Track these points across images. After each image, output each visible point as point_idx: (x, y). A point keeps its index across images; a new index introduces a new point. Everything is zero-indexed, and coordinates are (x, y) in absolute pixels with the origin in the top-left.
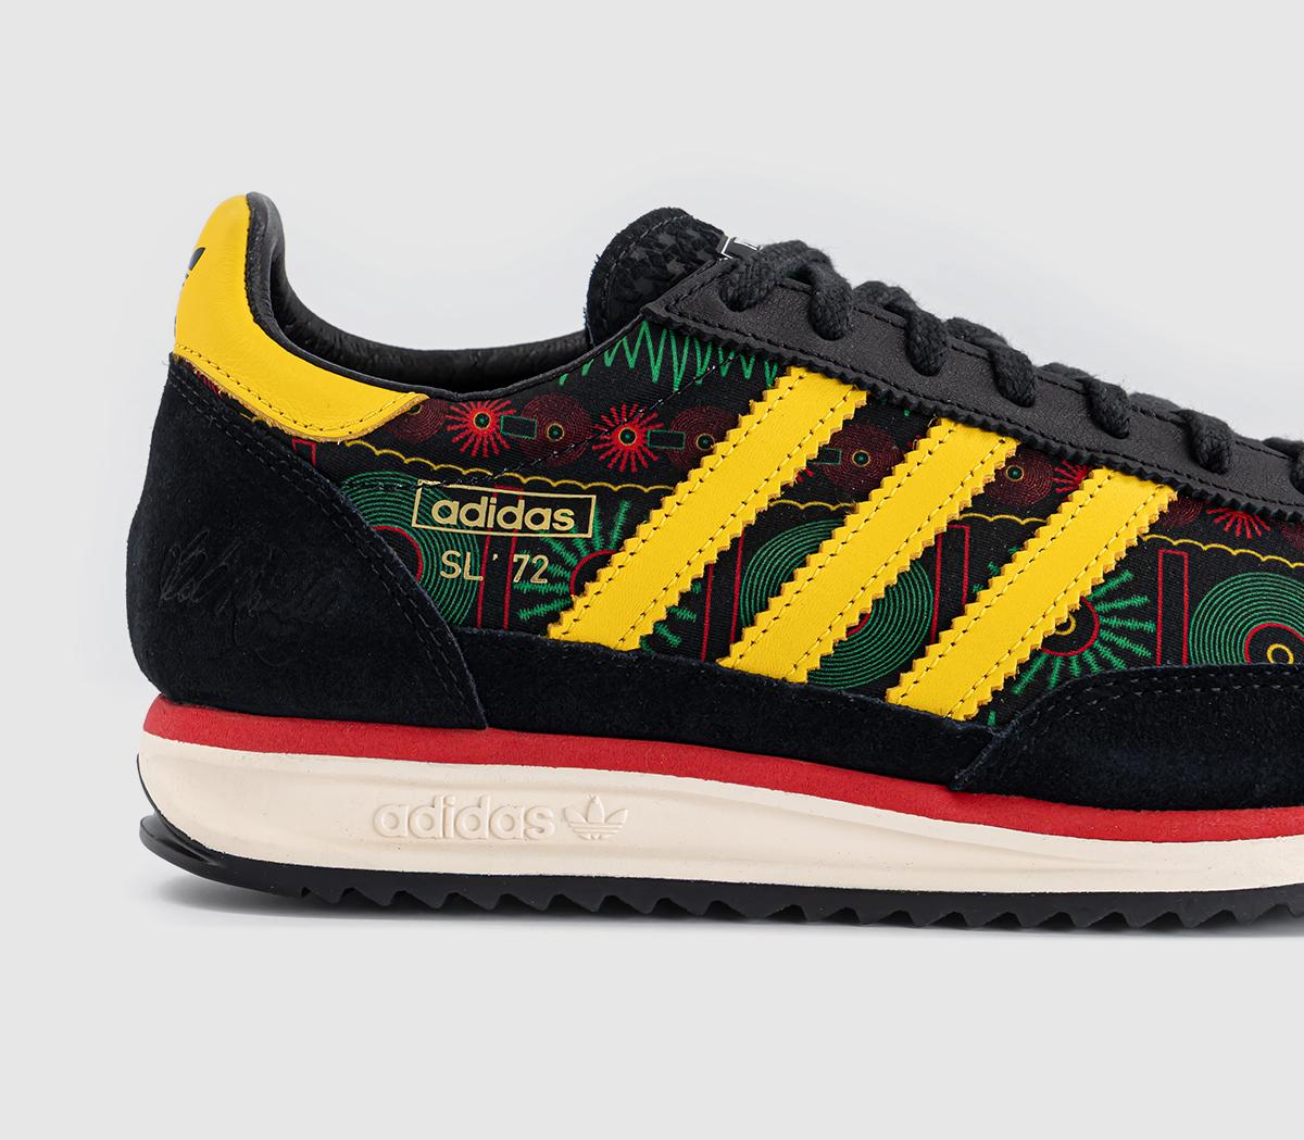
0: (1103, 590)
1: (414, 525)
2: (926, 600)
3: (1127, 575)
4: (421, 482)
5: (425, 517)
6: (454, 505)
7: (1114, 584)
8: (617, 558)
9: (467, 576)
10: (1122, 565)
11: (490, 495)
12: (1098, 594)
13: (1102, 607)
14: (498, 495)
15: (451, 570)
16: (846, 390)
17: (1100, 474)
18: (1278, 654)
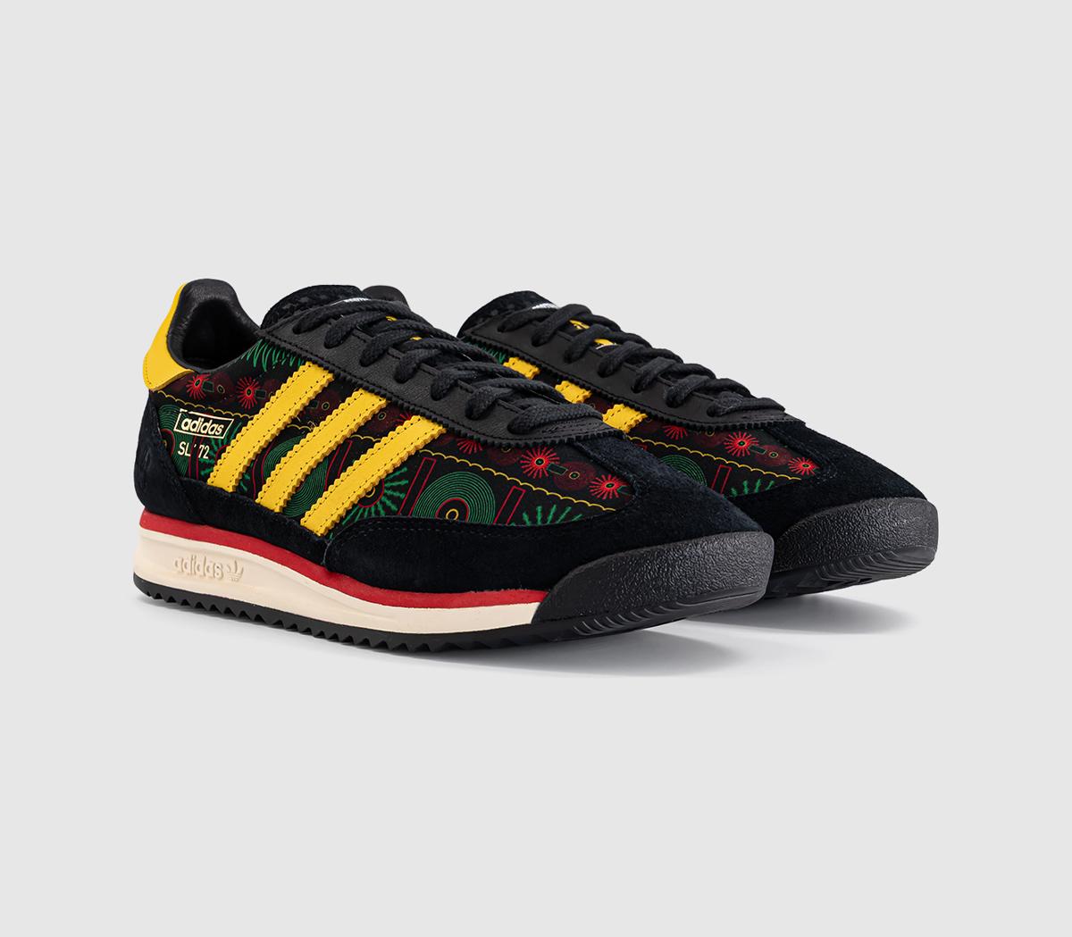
0: (392, 476)
1: (175, 430)
2: (322, 475)
3: (405, 469)
4: (182, 410)
5: (179, 427)
6: (189, 421)
7: (397, 473)
8: (228, 449)
9: (186, 454)
10: (404, 464)
11: (202, 417)
12: (389, 478)
13: (388, 485)
14: (205, 418)
15: (182, 451)
16: (325, 373)
17: (414, 418)
18: (453, 514)
